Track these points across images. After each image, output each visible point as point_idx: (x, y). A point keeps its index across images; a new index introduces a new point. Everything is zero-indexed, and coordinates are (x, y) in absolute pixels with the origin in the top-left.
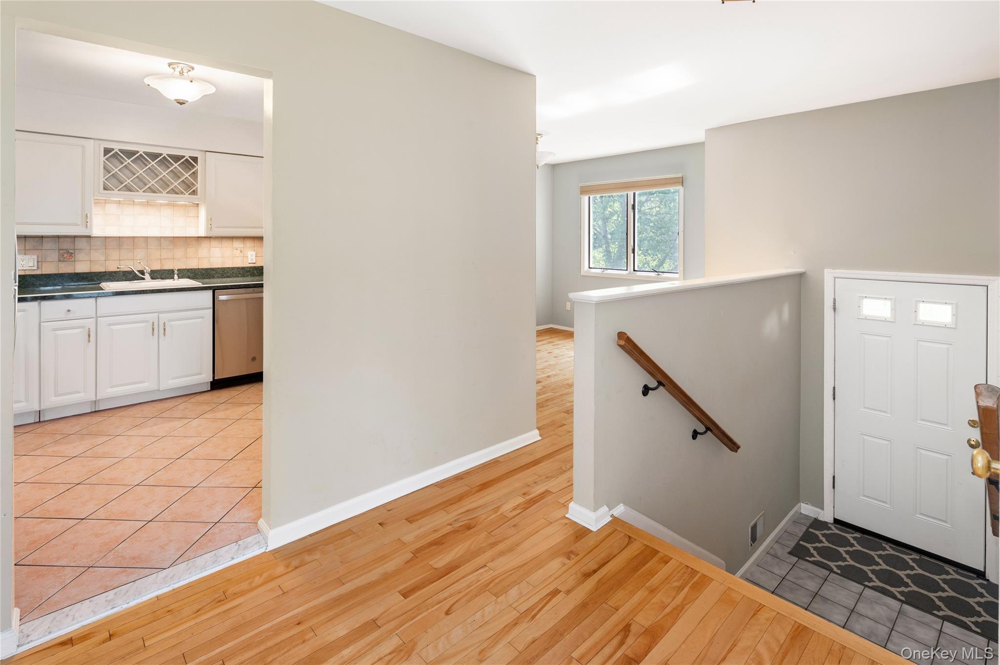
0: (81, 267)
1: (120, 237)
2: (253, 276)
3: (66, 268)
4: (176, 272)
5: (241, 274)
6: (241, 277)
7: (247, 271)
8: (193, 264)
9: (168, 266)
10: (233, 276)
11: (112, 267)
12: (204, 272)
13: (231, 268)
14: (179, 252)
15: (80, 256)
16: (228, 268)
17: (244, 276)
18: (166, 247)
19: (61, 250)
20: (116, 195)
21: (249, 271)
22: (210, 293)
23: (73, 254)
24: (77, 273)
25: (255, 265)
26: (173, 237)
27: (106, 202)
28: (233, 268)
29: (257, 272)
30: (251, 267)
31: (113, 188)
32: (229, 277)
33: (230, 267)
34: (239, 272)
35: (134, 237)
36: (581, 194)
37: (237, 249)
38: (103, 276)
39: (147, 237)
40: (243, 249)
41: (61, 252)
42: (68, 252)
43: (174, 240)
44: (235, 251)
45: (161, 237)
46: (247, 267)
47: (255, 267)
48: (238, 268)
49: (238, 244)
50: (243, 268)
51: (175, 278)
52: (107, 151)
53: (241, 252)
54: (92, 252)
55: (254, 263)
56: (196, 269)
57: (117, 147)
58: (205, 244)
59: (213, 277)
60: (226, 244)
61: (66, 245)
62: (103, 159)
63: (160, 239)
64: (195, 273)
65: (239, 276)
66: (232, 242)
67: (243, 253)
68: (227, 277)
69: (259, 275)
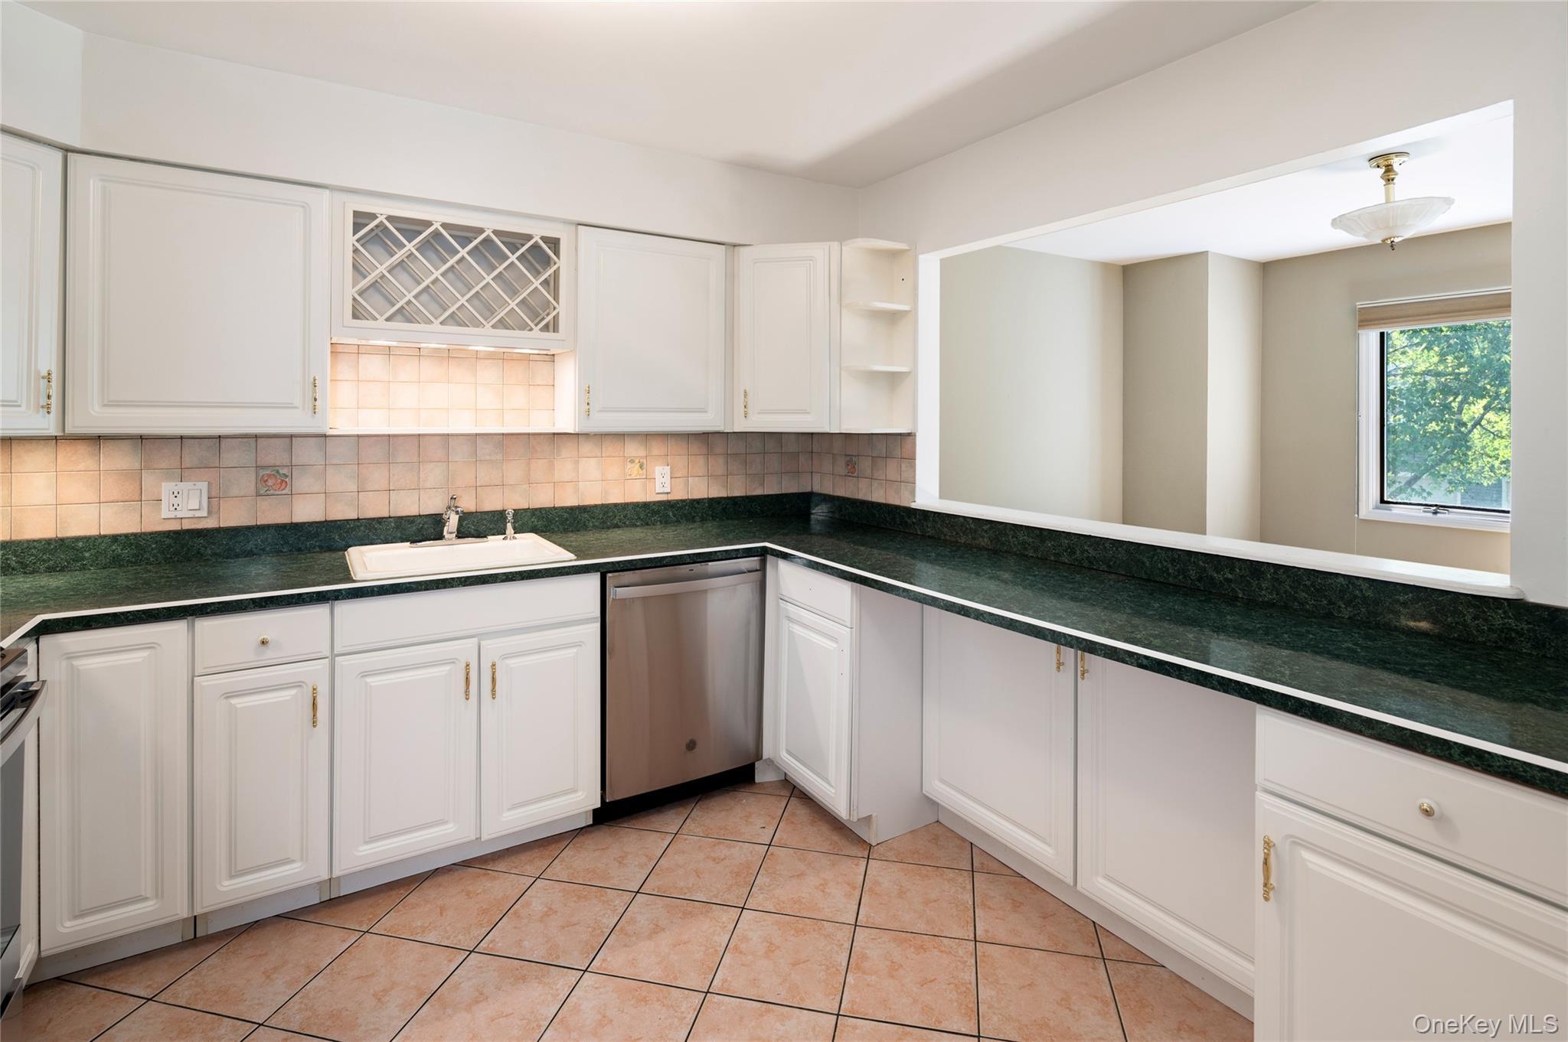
0: (307, 511)
1: (389, 436)
2: (666, 522)
3: (272, 513)
4: (510, 517)
5: (642, 520)
6: (642, 525)
7: (654, 513)
8: (543, 498)
9: (491, 503)
10: (624, 523)
11: (375, 507)
12: (566, 515)
13: (621, 504)
14: (514, 471)
15: (303, 482)
16: (616, 505)
17: (647, 524)
18: (488, 458)
19: (263, 467)
20: (381, 333)
21: (658, 512)
22: (594, 580)
23: (287, 476)
24: (297, 524)
25: (670, 497)
26: (503, 434)
27: (359, 350)
28: (625, 506)
29: (673, 512)
30: (660, 503)
31: (374, 313)
32: (617, 526)
33: (619, 502)
34: (637, 513)
35: (419, 435)
36: (1359, 326)
37: (632, 461)
38: (353, 529)
39: (448, 435)
40: (644, 462)
41: (262, 472)
42: (278, 472)
43: (505, 441)
44: (629, 465)
45: (476, 435)
46: (655, 503)
47: (669, 502)
48: (636, 505)
49: (633, 449)
50: (646, 505)
51: (508, 532)
52: (360, 219)
53: (641, 467)
54: (330, 471)
55: (668, 493)
56: (550, 508)
57: (383, 209)
58: (568, 451)
59: (585, 527)
60: (610, 448)
61: (274, 456)
62: (351, 240)
63: (474, 438)
64: (547, 519)
65: (638, 524)
66: (623, 444)
67: (644, 470)
68: (614, 528)
69: (676, 522)
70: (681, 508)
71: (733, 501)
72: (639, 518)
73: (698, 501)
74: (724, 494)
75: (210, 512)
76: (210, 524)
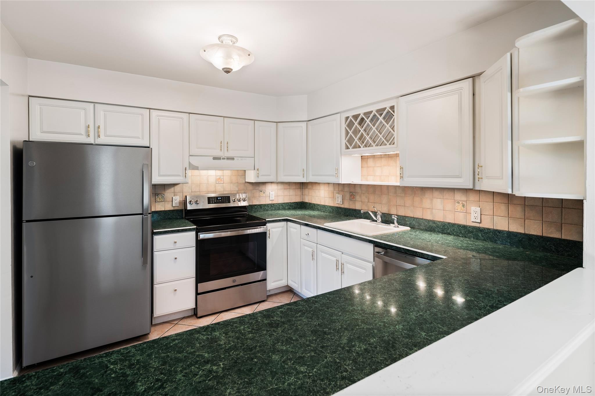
0: (358, 206)
2: (476, 239)
5: (463, 234)
6: (462, 237)
7: (470, 232)
8: (418, 214)
10: (453, 233)
11: (370, 208)
12: (426, 223)
13: (452, 224)
14: (408, 201)
15: (358, 198)
16: (449, 223)
17: (465, 237)
19: (351, 192)
21: (472, 232)
23: (355, 195)
24: (356, 209)
25: (481, 225)
27: (368, 157)
28: (454, 225)
30: (475, 227)
33: (451, 222)
34: (460, 230)
37: (458, 203)
40: (465, 204)
41: (350, 194)
42: (353, 194)
44: (457, 204)
46: (470, 227)
47: (479, 228)
48: (459, 226)
49: (459, 197)
50: (465, 227)
51: (395, 223)
53: (463, 206)
54: (362, 195)
55: (478, 223)
56: (420, 219)
58: (428, 194)
60: (448, 195)
61: (352, 189)
64: (419, 223)
65: (460, 236)
66: (453, 193)
67: (465, 208)
68: (448, 234)
69: (484, 240)
70: (487, 233)
71: (529, 238)
72: (461, 233)
73: (499, 232)
74: (522, 231)
75: (343, 203)
76: (342, 206)
